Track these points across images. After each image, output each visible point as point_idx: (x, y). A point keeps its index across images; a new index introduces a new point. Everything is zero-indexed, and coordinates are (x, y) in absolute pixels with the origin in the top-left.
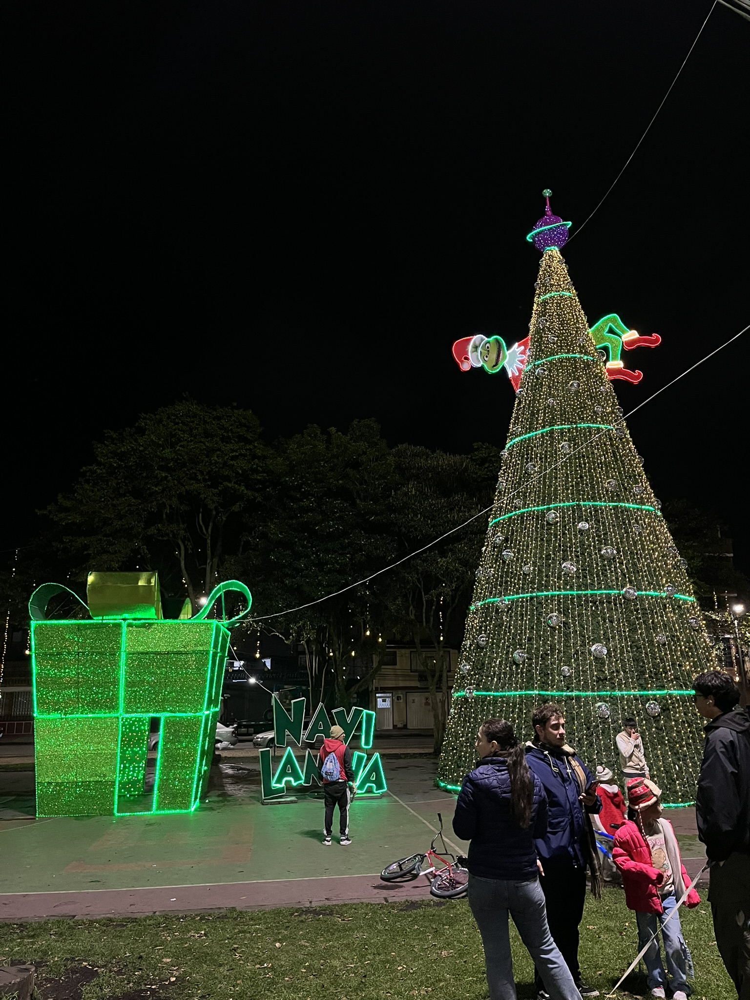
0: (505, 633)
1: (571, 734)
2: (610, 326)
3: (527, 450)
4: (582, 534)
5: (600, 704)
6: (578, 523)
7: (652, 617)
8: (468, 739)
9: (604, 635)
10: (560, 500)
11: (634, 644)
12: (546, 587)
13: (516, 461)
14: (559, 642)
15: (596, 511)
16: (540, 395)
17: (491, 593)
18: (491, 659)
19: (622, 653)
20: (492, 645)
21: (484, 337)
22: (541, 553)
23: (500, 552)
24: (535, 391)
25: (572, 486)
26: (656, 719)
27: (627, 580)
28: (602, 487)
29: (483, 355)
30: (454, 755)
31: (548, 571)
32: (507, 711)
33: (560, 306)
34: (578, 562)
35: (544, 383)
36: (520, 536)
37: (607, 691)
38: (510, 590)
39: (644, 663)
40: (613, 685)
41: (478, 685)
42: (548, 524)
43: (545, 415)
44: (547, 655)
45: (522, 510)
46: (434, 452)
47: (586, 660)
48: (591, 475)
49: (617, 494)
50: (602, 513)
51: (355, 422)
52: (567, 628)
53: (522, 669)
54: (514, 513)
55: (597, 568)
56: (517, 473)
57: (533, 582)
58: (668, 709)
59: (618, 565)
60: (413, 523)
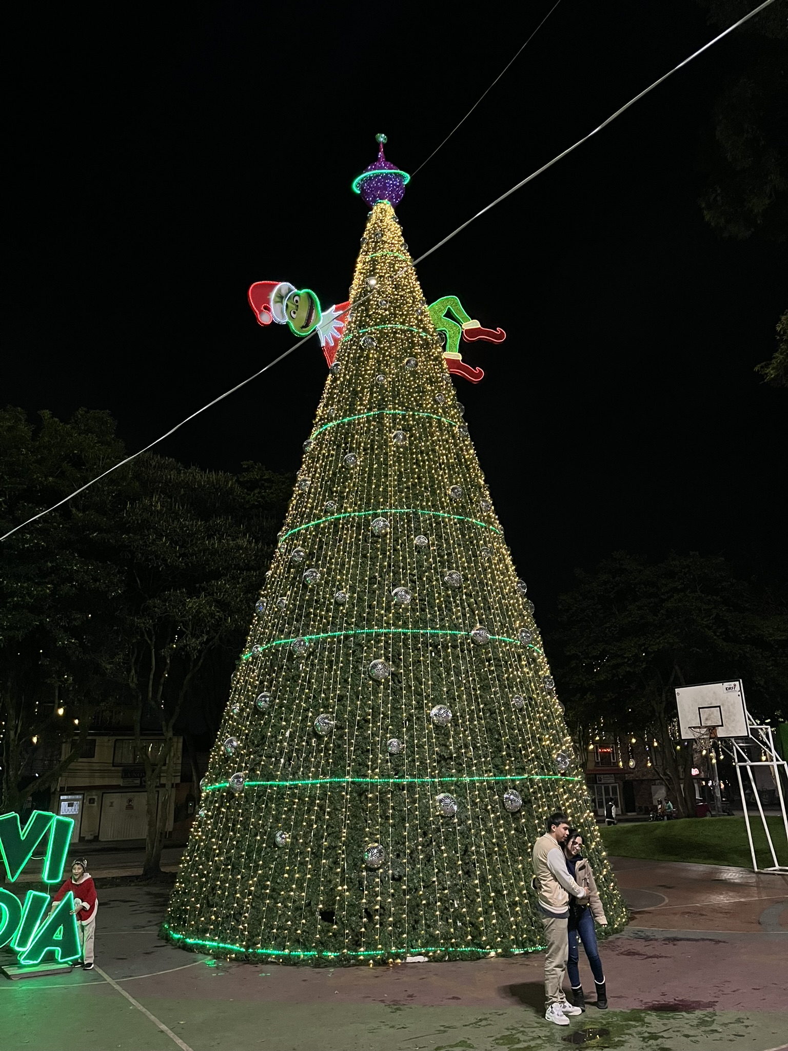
0: (302, 690)
1: (399, 843)
2: (449, 308)
3: (346, 438)
4: (419, 552)
5: (442, 796)
6: (415, 536)
7: (507, 671)
8: (229, 858)
9: (447, 692)
10: (391, 504)
11: (488, 707)
12: (369, 621)
13: (329, 451)
14: (385, 703)
15: (438, 523)
16: (366, 370)
17: (282, 631)
18: (277, 730)
19: (471, 720)
20: (281, 707)
21: (293, 287)
22: (363, 574)
23: (300, 572)
24: (359, 364)
25: (408, 488)
26: (515, 815)
27: (477, 618)
28: (446, 495)
29: (290, 309)
30: (202, 885)
31: (371, 599)
32: (300, 809)
33: (394, 267)
34: (413, 589)
35: (371, 356)
36: (332, 550)
37: (452, 776)
38: (313, 627)
39: (500, 734)
40: (460, 767)
41: (253, 770)
42: (373, 535)
43: (371, 394)
44: (367, 721)
45: (336, 516)
46: (187, 467)
47: (423, 729)
48: (432, 477)
49: (462, 505)
50: (444, 527)
51: (81, 411)
52: (396, 681)
53: (328, 743)
54: (324, 519)
55: (439, 598)
56: (330, 467)
57: (349, 614)
58: (530, 801)
59: (464, 597)
60: (154, 548)
